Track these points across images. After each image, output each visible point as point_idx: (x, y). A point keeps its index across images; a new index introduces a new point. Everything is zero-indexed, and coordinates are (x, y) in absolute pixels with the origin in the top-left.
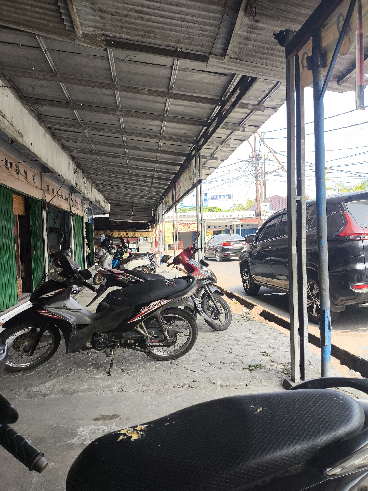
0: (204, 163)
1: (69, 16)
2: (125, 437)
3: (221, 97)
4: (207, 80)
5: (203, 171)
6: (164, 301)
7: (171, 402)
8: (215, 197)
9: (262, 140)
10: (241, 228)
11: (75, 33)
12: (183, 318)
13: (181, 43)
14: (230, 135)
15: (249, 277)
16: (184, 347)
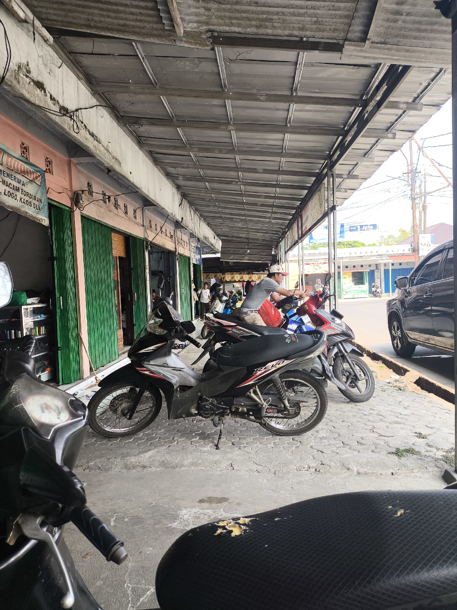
0: (340, 184)
1: (168, 12)
2: (225, 531)
3: (362, 96)
4: (342, 76)
5: (337, 194)
6: (283, 362)
7: (292, 488)
8: (355, 228)
9: (420, 149)
10: (390, 268)
11: (176, 32)
12: (307, 384)
13: (307, 30)
14: (374, 144)
15: (400, 333)
16: (310, 421)
